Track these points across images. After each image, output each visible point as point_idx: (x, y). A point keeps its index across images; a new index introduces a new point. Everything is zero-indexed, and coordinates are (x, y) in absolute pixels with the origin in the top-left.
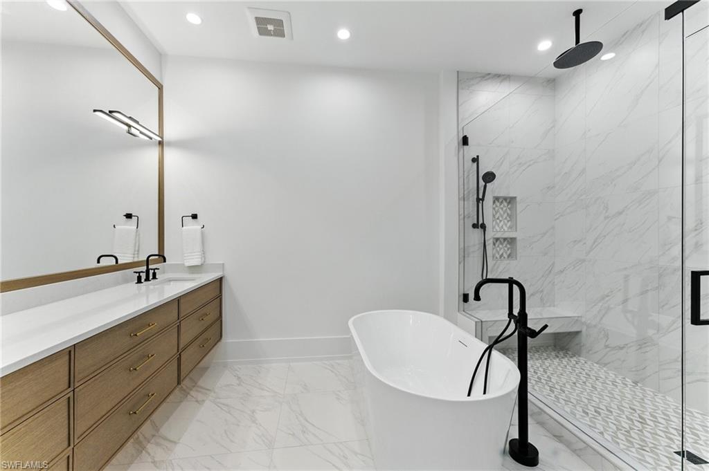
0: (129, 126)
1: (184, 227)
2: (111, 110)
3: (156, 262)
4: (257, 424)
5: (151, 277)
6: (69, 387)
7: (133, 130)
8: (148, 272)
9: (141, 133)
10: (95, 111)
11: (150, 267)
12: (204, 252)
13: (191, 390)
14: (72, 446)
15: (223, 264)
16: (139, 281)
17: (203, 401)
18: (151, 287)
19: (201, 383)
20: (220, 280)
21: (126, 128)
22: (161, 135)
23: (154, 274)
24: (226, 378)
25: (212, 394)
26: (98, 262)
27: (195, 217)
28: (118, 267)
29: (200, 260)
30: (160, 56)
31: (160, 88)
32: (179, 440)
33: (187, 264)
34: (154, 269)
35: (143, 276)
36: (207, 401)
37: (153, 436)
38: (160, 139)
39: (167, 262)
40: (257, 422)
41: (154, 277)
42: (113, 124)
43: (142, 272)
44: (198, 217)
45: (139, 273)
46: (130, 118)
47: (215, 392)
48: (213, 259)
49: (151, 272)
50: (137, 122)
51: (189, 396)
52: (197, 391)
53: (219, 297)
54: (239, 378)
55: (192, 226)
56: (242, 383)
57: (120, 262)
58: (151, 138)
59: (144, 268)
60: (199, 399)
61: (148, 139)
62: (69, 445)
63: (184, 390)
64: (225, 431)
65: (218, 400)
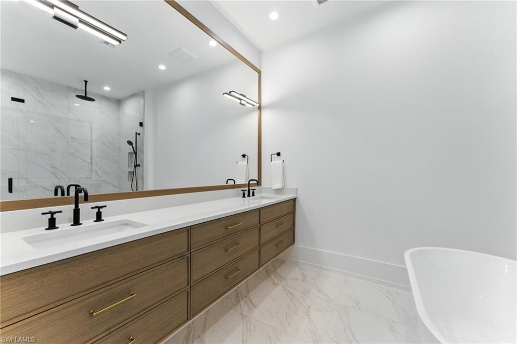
0: (241, 99)
1: (272, 162)
2: (230, 91)
3: (254, 185)
4: (309, 318)
5: (251, 194)
6: (188, 251)
7: (243, 102)
8: (249, 191)
9: (247, 103)
10: (224, 94)
11: (250, 188)
12: (284, 180)
13: (272, 273)
14: (189, 286)
15: (296, 189)
16: (244, 196)
17: (278, 285)
18: (251, 201)
19: (278, 271)
20: (294, 200)
21: (239, 101)
22: (260, 103)
23: (253, 193)
24: (295, 273)
25: (284, 281)
26: (227, 183)
27: (279, 154)
28: (235, 186)
29: (281, 185)
30: (260, 53)
31: (259, 73)
32: (258, 306)
33: (274, 188)
34: (253, 190)
35: (246, 193)
36: (280, 286)
37: (246, 296)
38: (258, 105)
39: (262, 186)
40: (310, 317)
41: (253, 195)
42: (232, 100)
43: (246, 190)
44: (281, 154)
45: (244, 191)
46: (241, 95)
47: (286, 281)
48: (291, 185)
49: (251, 191)
50: (245, 96)
51: (270, 277)
52: (276, 276)
53: (293, 212)
54: (304, 276)
55: (277, 161)
56: (305, 280)
57: (236, 183)
58: (254, 106)
59: (247, 189)
60: (275, 282)
61: (252, 106)
62: (188, 285)
63: (269, 273)
64: (286, 313)
65: (287, 288)
